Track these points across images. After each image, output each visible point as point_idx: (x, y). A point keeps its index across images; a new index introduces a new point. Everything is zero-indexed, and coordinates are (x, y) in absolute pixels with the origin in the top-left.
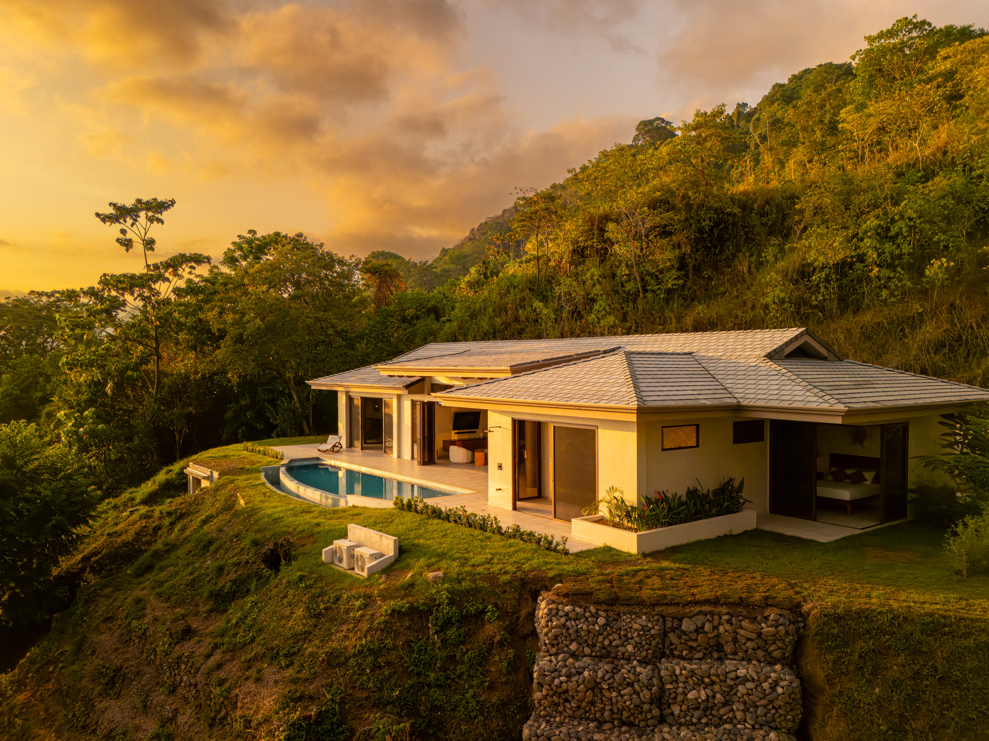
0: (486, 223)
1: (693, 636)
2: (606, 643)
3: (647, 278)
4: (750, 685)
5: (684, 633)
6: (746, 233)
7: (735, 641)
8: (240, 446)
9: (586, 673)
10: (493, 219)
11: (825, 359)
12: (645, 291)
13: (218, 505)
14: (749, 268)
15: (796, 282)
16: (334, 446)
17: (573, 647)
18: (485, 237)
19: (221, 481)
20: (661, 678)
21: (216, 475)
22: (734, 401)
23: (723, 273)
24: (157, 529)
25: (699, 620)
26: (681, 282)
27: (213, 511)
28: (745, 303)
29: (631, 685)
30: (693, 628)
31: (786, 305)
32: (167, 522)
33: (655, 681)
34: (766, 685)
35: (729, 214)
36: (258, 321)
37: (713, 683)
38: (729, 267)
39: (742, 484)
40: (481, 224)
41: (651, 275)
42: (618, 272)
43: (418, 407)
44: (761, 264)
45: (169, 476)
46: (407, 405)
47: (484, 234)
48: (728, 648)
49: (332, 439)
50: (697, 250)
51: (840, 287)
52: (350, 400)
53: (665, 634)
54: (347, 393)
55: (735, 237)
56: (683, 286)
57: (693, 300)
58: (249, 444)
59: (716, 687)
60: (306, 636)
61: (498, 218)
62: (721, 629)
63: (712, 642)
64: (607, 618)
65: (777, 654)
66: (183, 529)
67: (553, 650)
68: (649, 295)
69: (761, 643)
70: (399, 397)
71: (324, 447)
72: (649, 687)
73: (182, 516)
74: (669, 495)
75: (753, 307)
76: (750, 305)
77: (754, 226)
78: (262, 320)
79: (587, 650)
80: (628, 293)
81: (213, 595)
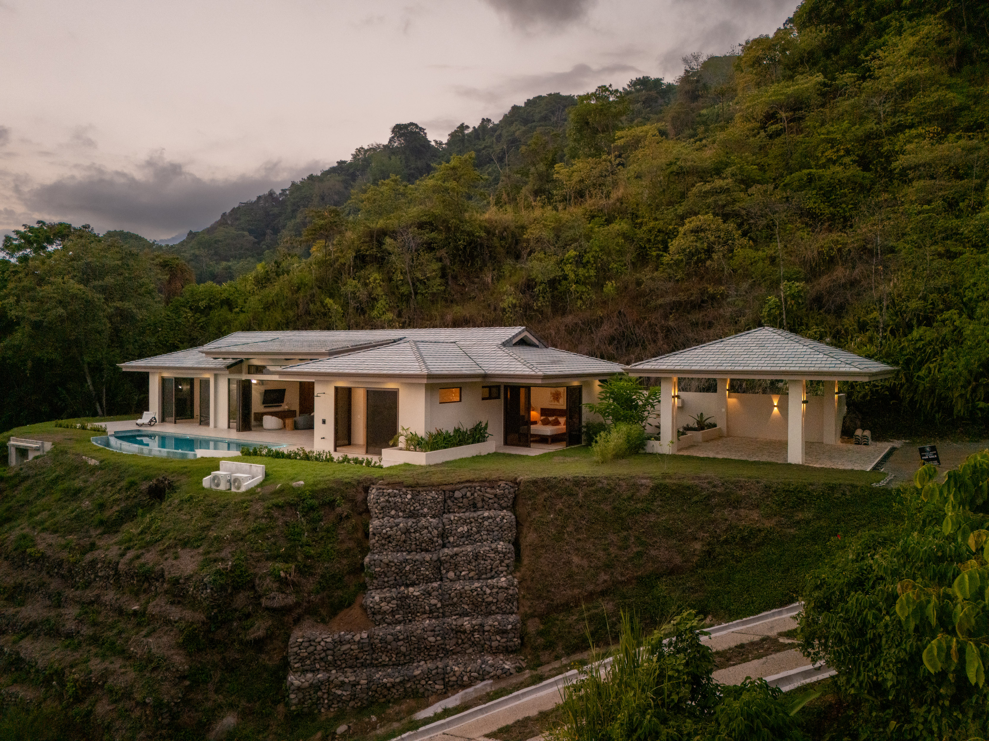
0: (240, 208)
1: (461, 500)
2: (412, 508)
3: (418, 284)
4: (490, 520)
5: (456, 499)
6: (490, 252)
7: (483, 500)
9: (401, 525)
10: (247, 204)
11: (537, 346)
12: (416, 293)
13: (65, 466)
14: (492, 279)
15: (524, 292)
16: (151, 421)
17: (393, 512)
18: (238, 222)
19: (56, 450)
20: (443, 524)
21: (48, 445)
22: (483, 372)
23: (473, 282)
25: (464, 491)
26: (442, 288)
27: (61, 472)
28: (489, 305)
29: (427, 528)
30: (460, 495)
31: (518, 309)
33: (440, 525)
34: (498, 519)
35: (478, 237)
36: (60, 310)
37: (471, 522)
38: (478, 277)
39: (487, 424)
40: (234, 209)
41: (420, 281)
42: (394, 277)
43: (234, 385)
44: (500, 276)
46: (224, 382)
47: (237, 219)
48: (479, 505)
49: (146, 415)
50: (454, 264)
51: (553, 297)
52: (161, 379)
53: (445, 501)
54: (158, 374)
55: (482, 254)
56: (445, 291)
57: (452, 302)
59: (473, 524)
62: (476, 495)
63: (471, 503)
64: (412, 495)
65: (504, 505)
67: (381, 516)
68: (419, 297)
69: (496, 500)
70: (217, 376)
71: (139, 421)
72: (436, 528)
74: (444, 431)
75: (495, 309)
76: (492, 308)
77: (496, 247)
79: (401, 514)
80: (402, 295)
81: (102, 523)
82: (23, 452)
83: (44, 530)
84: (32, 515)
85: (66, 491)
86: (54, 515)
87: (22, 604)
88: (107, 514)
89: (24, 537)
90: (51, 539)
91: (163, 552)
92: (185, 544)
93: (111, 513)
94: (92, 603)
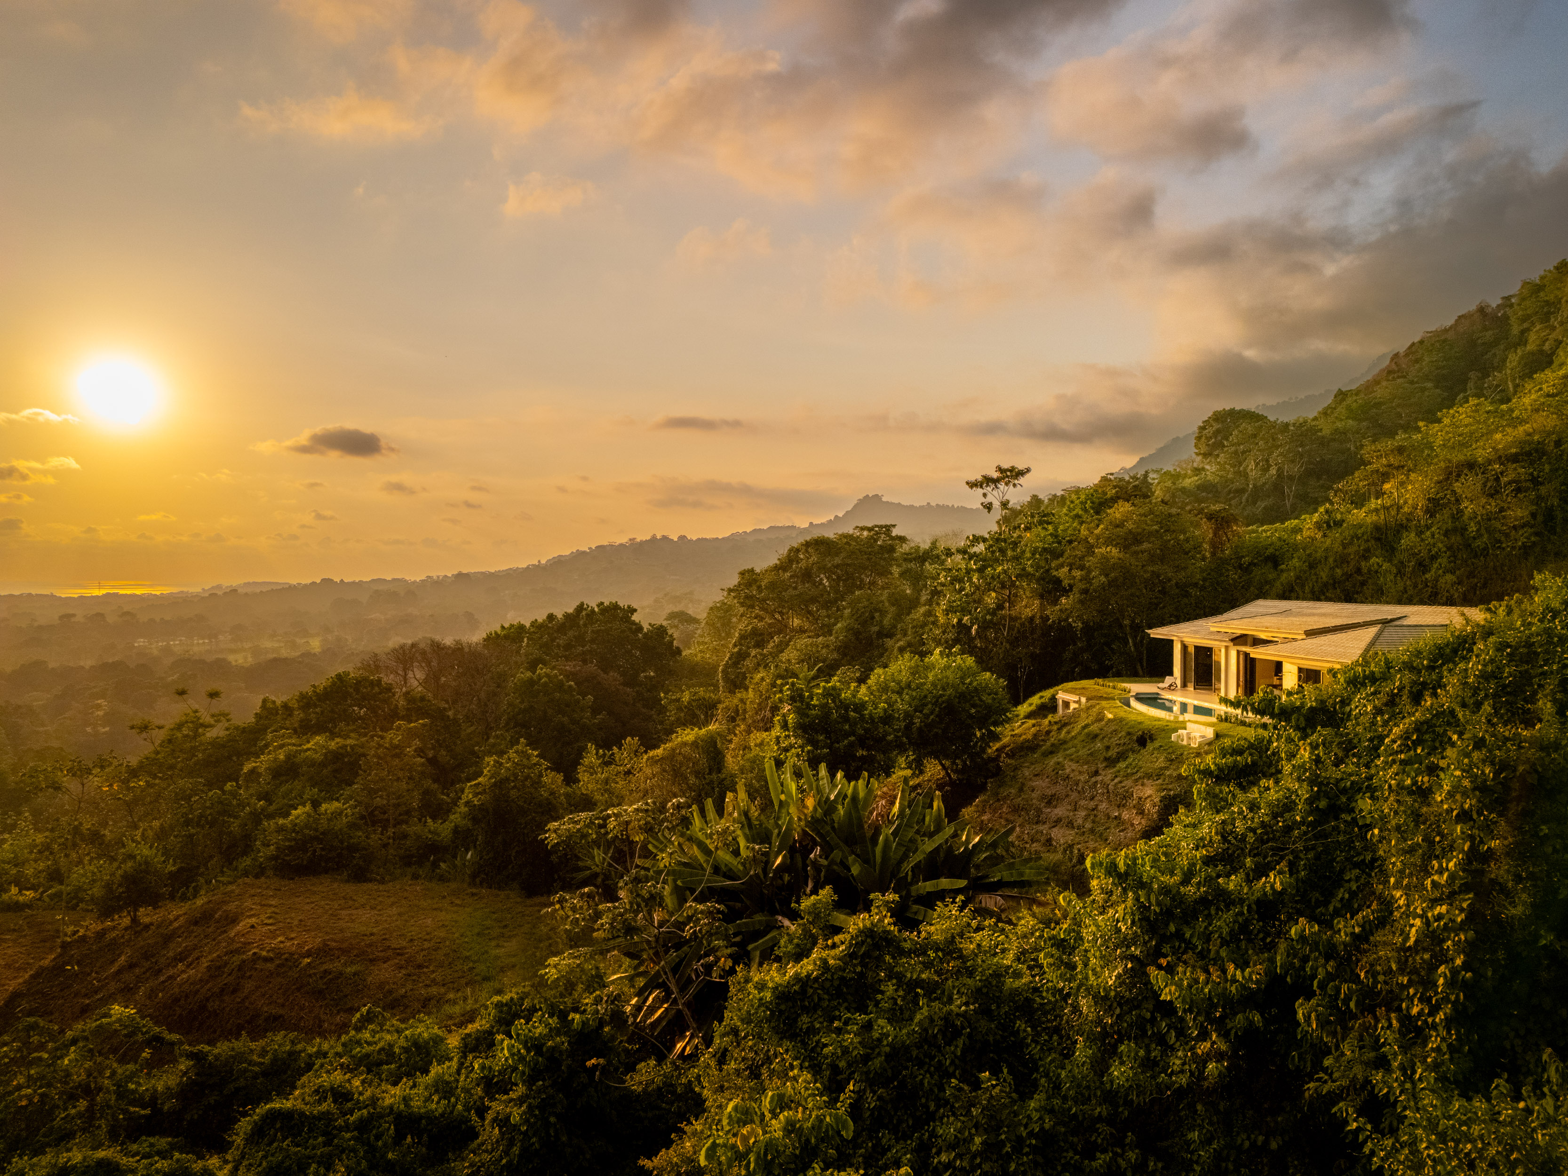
0: (1421, 342)
8: (1092, 682)
10: (1436, 333)
13: (1091, 718)
16: (1171, 685)
18: (1417, 366)
19: (1089, 704)
21: (1083, 700)
24: (1048, 733)
27: (1089, 721)
32: (1055, 727)
36: (1103, 579)
40: (1413, 344)
43: (1241, 657)
45: (1043, 700)
46: (1233, 654)
47: (1417, 361)
49: (1168, 680)
52: (1185, 647)
54: (1182, 642)
58: (1100, 681)
60: (1166, 768)
61: (1446, 331)
66: (1068, 732)
70: (1227, 648)
71: (1161, 685)
73: (1065, 725)
78: (1107, 575)
81: (1106, 759)
82: (1066, 704)
83: (1072, 760)
84: (1065, 750)
85: (1088, 735)
86: (1077, 751)
87: (1055, 807)
88: (1110, 754)
89: (1058, 763)
90: (1074, 766)
91: (1136, 780)
92: (1149, 776)
93: (1112, 753)
94: (1093, 810)
